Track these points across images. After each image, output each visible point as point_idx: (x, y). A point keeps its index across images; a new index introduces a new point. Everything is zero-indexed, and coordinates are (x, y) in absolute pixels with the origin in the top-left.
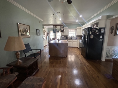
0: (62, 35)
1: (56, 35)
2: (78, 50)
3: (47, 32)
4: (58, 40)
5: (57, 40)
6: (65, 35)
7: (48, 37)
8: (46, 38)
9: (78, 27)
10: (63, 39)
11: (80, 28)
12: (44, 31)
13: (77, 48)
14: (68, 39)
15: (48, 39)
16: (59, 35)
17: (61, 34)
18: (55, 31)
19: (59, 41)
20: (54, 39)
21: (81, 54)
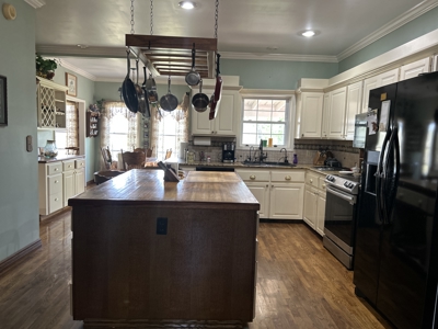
0: (196, 131)
1: (147, 133)
2: (315, 251)
3: (84, 103)
4: (167, 167)
5: (160, 174)
6: (221, 133)
7: (88, 142)
8: (77, 149)
9: (306, 83)
10: (202, 157)
11: (325, 91)
12: (61, 94)
13: (301, 229)
14: (239, 161)
15: (86, 161)
16: (171, 130)
17: (182, 126)
18: (138, 97)
19: (171, 179)
20: (133, 160)
21: (358, 293)
